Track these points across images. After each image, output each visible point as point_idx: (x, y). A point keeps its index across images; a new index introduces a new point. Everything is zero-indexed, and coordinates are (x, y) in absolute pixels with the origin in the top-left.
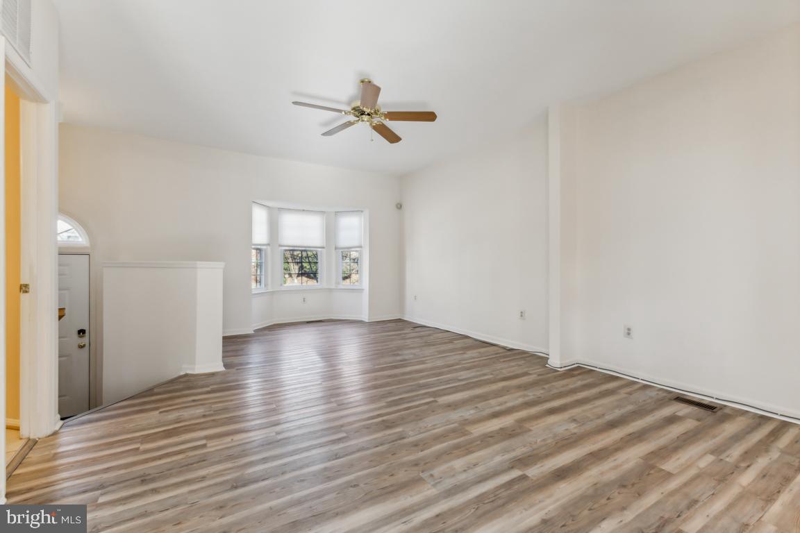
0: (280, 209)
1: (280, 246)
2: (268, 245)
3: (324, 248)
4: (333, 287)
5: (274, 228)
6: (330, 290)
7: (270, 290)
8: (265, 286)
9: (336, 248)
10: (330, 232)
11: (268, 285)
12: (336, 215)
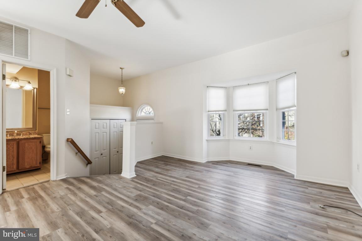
0: (235, 87)
1: (234, 111)
2: (226, 111)
3: (267, 110)
4: (275, 141)
5: (229, 100)
6: (272, 143)
7: (227, 139)
8: (224, 135)
9: (277, 109)
10: (273, 96)
11: (226, 135)
12: (276, 82)
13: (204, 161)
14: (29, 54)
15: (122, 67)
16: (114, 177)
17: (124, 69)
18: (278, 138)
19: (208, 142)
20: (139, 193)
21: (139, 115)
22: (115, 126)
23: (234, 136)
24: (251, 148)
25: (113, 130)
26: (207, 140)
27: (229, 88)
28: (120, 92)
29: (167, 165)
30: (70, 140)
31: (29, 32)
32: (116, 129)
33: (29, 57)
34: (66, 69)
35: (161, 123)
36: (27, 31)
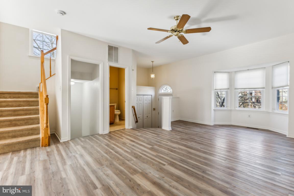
0: (236, 72)
1: (235, 89)
2: (228, 89)
3: (264, 88)
4: (270, 111)
5: (231, 81)
6: (268, 113)
7: (229, 109)
8: (227, 107)
9: (272, 88)
10: (269, 79)
11: (228, 107)
12: (272, 67)
13: (212, 124)
14: (118, 61)
15: (153, 61)
16: (159, 129)
17: (154, 62)
18: (274, 109)
19: (215, 111)
20: (181, 137)
21: (160, 92)
22: (146, 100)
23: (235, 107)
24: (250, 116)
25: (145, 102)
26: (214, 110)
27: (231, 72)
28: (151, 77)
29: (187, 125)
30: (134, 107)
31: (119, 49)
32: (146, 101)
33: (119, 62)
34: (132, 66)
35: (178, 98)
36: (118, 48)
